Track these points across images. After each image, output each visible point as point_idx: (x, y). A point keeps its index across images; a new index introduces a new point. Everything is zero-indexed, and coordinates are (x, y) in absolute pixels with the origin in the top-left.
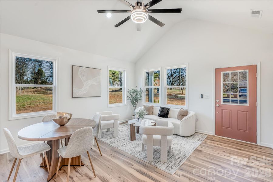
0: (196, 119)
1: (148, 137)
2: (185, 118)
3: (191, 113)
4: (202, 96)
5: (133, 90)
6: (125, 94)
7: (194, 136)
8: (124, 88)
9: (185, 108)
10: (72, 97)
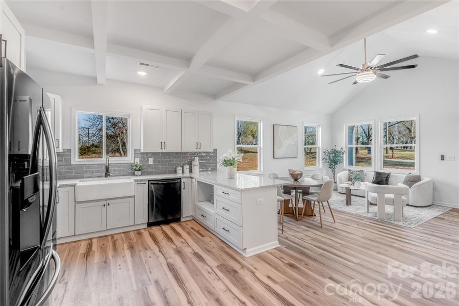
0: (433, 187)
1: (379, 195)
2: (417, 184)
3: (425, 179)
4: (443, 158)
5: (332, 149)
6: (320, 156)
7: (431, 207)
8: (319, 148)
9: (415, 172)
10: (274, 158)
